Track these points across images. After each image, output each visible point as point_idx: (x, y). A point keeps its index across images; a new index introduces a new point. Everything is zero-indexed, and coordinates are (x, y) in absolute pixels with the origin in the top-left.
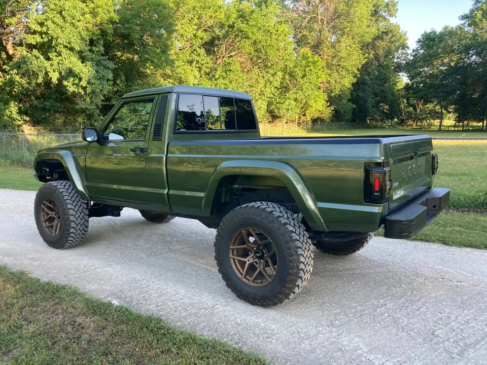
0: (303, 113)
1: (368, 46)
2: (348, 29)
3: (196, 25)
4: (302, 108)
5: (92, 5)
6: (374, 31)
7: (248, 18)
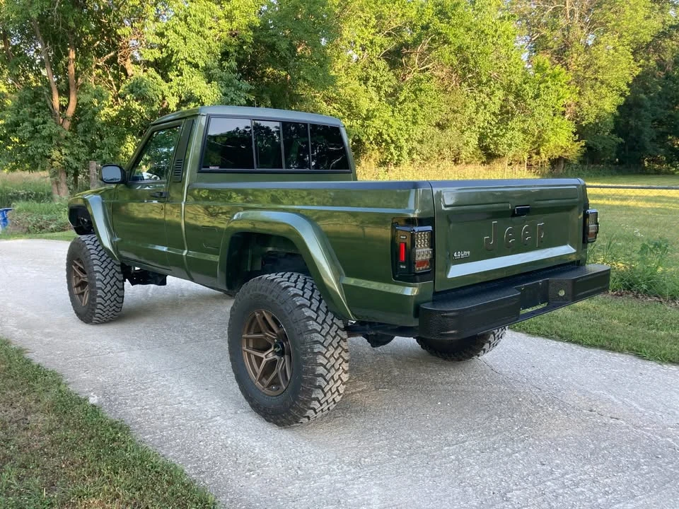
0: (535, 151)
1: (647, 48)
2: (613, 23)
3: (374, 27)
4: (534, 143)
5: (228, 7)
6: (656, 24)
7: (450, 14)
